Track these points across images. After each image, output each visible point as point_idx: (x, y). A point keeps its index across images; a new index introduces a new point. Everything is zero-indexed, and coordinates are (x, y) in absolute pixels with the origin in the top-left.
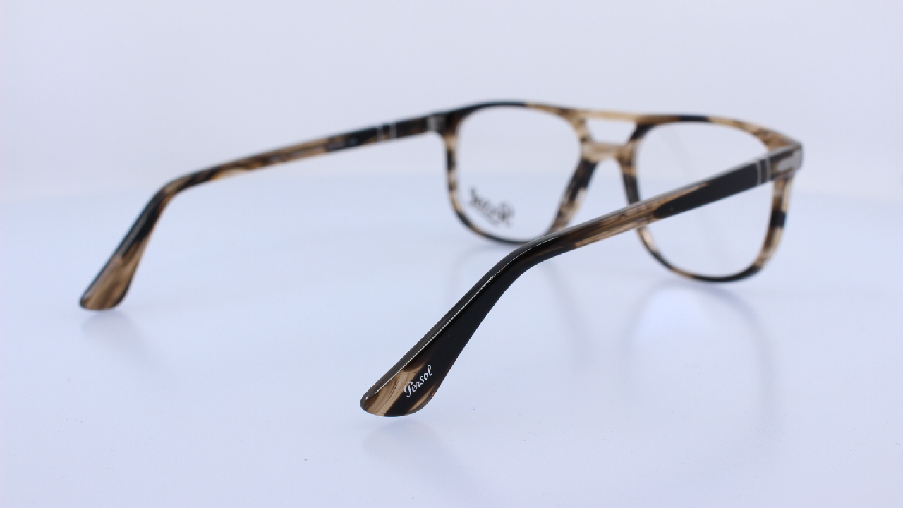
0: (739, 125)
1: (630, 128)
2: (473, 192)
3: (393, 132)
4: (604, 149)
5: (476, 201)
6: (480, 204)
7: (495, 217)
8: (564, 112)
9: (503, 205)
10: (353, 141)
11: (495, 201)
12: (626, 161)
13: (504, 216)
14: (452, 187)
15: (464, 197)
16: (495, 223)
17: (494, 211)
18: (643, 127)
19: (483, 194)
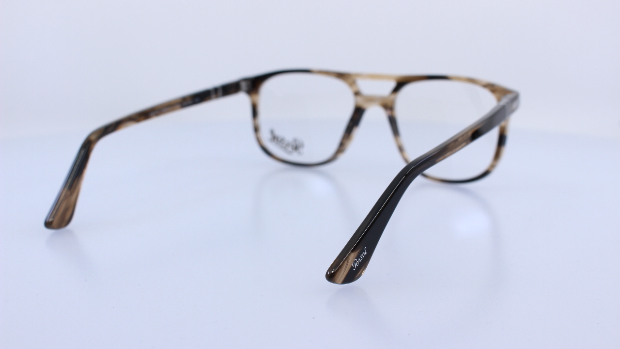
0: (472, 81)
1: (392, 84)
2: (272, 132)
3: (220, 92)
4: (371, 100)
5: (274, 138)
6: (277, 140)
7: (290, 149)
8: (341, 76)
9: (295, 140)
10: (197, 100)
11: (289, 137)
12: (388, 107)
13: (296, 147)
14: (256, 129)
15: (265, 136)
16: (290, 153)
17: (288, 145)
18: (401, 84)
19: (279, 133)
